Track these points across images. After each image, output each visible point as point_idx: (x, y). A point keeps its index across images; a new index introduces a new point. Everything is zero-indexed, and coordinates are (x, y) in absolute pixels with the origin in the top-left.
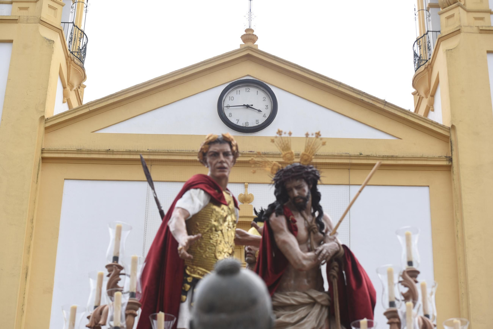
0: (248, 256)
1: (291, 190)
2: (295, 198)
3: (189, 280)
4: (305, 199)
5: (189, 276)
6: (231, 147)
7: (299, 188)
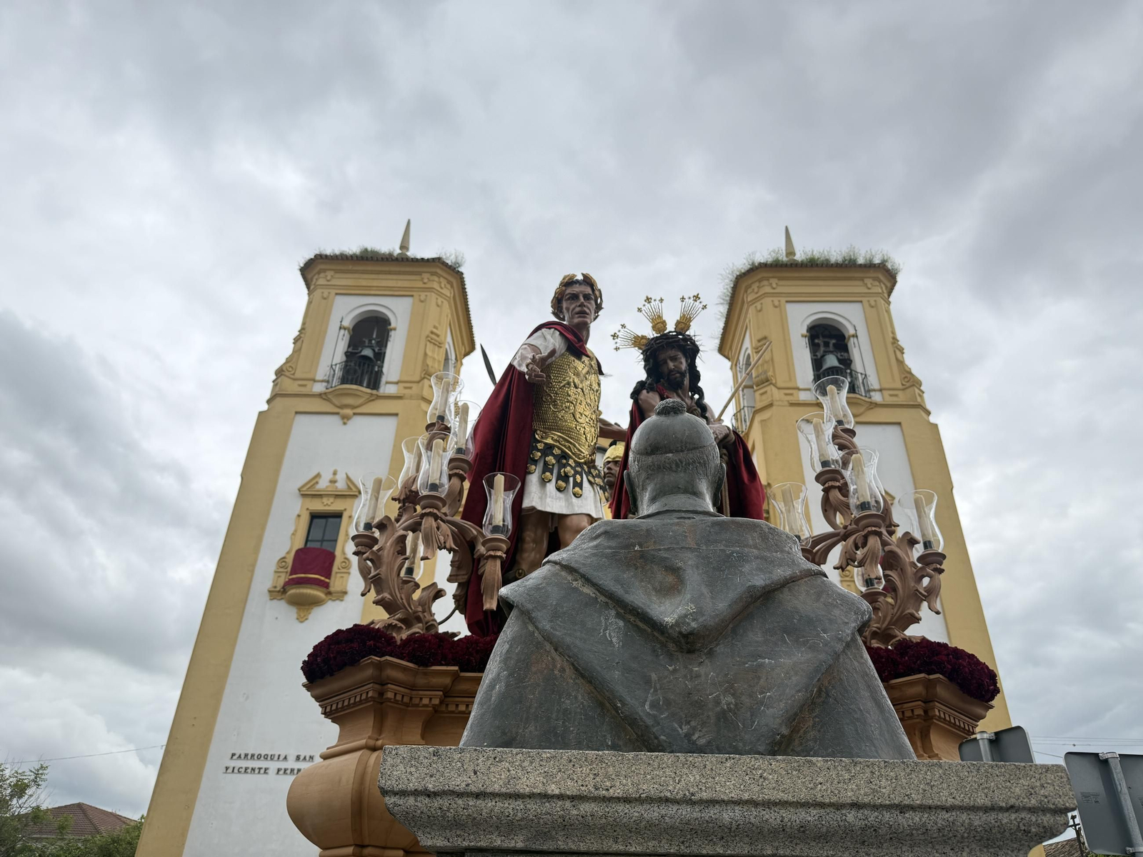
0: (608, 477)
1: (666, 362)
2: (671, 371)
3: (540, 446)
4: (683, 374)
5: (539, 442)
6: (593, 290)
7: (674, 359)
